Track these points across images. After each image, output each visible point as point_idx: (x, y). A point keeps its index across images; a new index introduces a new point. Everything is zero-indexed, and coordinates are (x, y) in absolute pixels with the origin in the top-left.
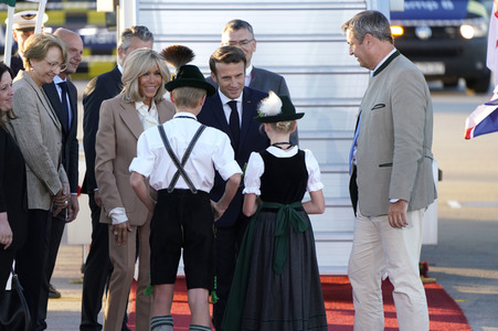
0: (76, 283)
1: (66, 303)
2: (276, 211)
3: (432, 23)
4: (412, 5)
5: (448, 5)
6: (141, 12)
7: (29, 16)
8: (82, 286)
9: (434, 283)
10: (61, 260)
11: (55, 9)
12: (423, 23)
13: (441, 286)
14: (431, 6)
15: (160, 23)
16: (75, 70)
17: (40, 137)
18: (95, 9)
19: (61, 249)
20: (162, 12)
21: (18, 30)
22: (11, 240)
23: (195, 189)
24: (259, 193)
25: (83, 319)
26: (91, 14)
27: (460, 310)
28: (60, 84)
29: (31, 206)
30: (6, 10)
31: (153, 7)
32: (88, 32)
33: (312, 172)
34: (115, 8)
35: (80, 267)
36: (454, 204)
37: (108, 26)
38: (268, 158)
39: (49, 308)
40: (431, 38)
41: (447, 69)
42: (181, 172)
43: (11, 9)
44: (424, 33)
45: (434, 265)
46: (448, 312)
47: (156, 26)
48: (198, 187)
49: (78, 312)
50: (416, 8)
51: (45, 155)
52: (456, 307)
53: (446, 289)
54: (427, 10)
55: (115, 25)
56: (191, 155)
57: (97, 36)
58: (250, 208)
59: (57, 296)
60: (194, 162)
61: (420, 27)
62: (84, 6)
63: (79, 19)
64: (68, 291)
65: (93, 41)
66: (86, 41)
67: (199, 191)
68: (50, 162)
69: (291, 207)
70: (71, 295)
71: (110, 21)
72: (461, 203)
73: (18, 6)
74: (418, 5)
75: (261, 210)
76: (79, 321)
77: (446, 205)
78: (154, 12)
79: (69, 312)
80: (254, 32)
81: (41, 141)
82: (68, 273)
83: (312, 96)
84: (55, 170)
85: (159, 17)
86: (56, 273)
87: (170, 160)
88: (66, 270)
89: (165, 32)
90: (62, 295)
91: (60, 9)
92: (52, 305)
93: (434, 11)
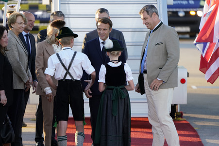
0: (33, 120)
1: (29, 129)
2: (112, 89)
3: (185, 10)
4: (177, 2)
5: (192, 2)
6: (61, 5)
7: (12, 6)
8: (35, 121)
9: (185, 120)
10: (27, 111)
11: (25, 3)
12: (181, 10)
13: (188, 122)
14: (185, 3)
15: (69, 9)
16: (31, 29)
17: (18, 58)
18: (42, 3)
19: (27, 106)
20: (70, 5)
21: (8, 12)
22: (6, 102)
23: (74, 79)
24: (105, 82)
25: (36, 135)
26: (40, 5)
27: (196, 132)
28: (25, 35)
29: (15, 88)
30: (4, 4)
31: (66, 3)
32: (39, 13)
33: (127, 73)
34: (50, 3)
35: (35, 114)
36: (194, 87)
37: (47, 11)
38: (108, 67)
39: (22, 131)
40: (185, 16)
41: (191, 29)
42: (68, 72)
43: (6, 3)
44: (181, 14)
45: (185, 113)
46: (191, 133)
47: (68, 11)
48: (75, 79)
49: (34, 133)
50: (178, 3)
51: (20, 66)
52: (194, 131)
53: (190, 123)
54: (183, 4)
55: (50, 10)
56: (72, 65)
57: (42, 15)
58: (102, 88)
59: (25, 126)
60: (74, 67)
61: (180, 12)
62: (37, 2)
63: (34, 8)
64: (30, 124)
65: (41, 17)
66: (38, 17)
67: (76, 80)
68: (23, 69)
69: (119, 88)
70: (31, 126)
71: (48, 8)
72: (197, 87)
73: (9, 2)
74: (179, 2)
75: (107, 89)
76: (35, 137)
77: (190, 87)
78: (67, 5)
79: (30, 133)
80: (109, 13)
81: (19, 60)
82: (30, 116)
83: (134, 41)
84: (25, 72)
85: (69, 7)
86: (25, 116)
87: (63, 68)
88: (29, 115)
89: (71, 14)
90: (27, 126)
91: (27, 3)
92: (24, 130)
93: (186, 4)
